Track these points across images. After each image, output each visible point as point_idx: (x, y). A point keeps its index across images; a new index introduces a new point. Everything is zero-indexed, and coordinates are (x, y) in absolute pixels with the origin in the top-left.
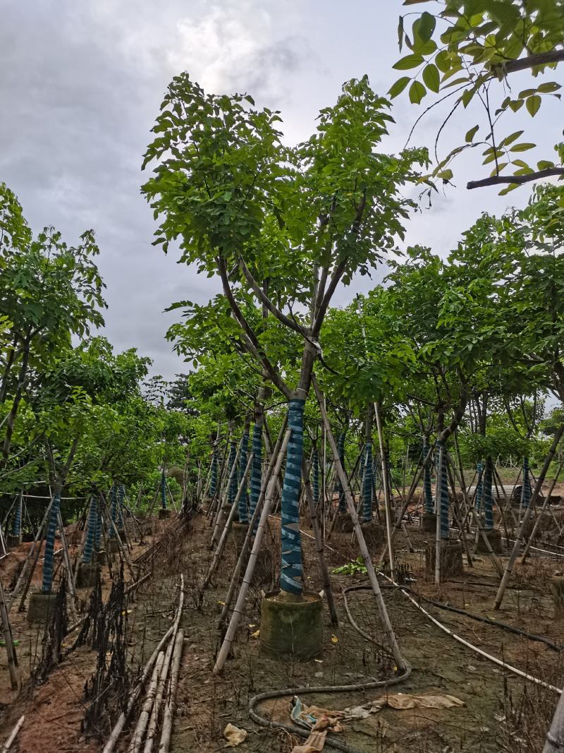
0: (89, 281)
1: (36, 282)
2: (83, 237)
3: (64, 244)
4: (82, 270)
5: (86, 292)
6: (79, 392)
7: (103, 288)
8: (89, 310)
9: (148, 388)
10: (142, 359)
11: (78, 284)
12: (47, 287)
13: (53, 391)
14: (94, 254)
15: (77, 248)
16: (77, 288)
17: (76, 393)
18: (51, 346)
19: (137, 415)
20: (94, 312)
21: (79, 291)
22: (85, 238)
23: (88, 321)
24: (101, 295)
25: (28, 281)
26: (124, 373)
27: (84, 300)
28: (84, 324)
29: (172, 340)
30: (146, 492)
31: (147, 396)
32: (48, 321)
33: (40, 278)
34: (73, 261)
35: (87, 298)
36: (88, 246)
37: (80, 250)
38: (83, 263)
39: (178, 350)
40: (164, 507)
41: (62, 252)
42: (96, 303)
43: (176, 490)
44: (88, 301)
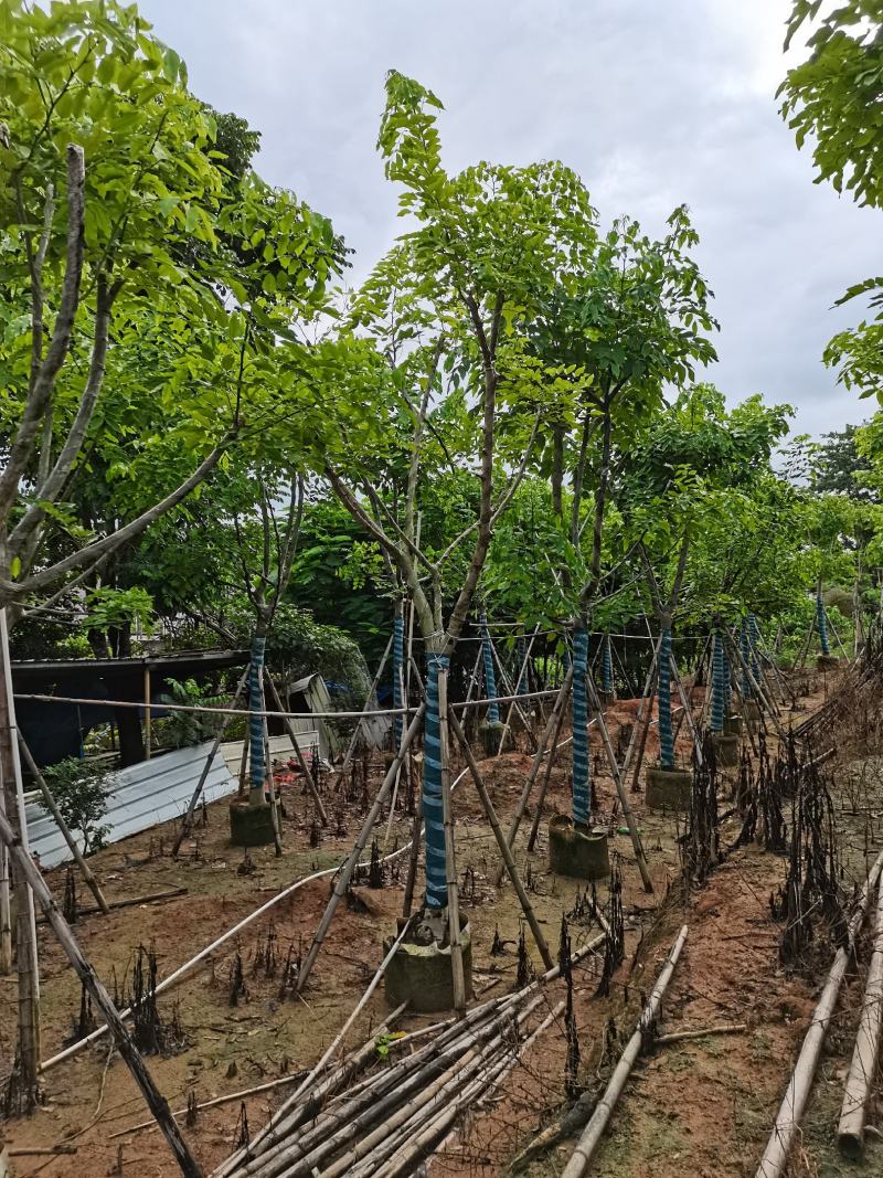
0: (686, 292)
1: (610, 311)
2: (670, 221)
3: (646, 239)
4: (674, 275)
5: (683, 311)
6: (685, 473)
7: (708, 299)
8: (690, 339)
9: (786, 458)
10: (777, 408)
11: (669, 300)
12: (626, 315)
13: (643, 478)
14: (690, 245)
15: (663, 241)
16: (669, 308)
17: (681, 475)
18: (638, 407)
19: (772, 504)
20: (698, 341)
21: (671, 312)
22: (675, 222)
23: (689, 358)
24: (706, 311)
25: (600, 313)
26: (748, 437)
27: (681, 325)
28: (685, 362)
29: (834, 365)
30: (790, 630)
31: (787, 472)
32: (634, 370)
33: (614, 305)
34: (661, 263)
35: (684, 320)
36: (679, 234)
37: (668, 244)
38: (675, 263)
39: (847, 380)
40: (826, 653)
41: (643, 253)
42: (700, 325)
43: (842, 627)
44: (687, 324)
